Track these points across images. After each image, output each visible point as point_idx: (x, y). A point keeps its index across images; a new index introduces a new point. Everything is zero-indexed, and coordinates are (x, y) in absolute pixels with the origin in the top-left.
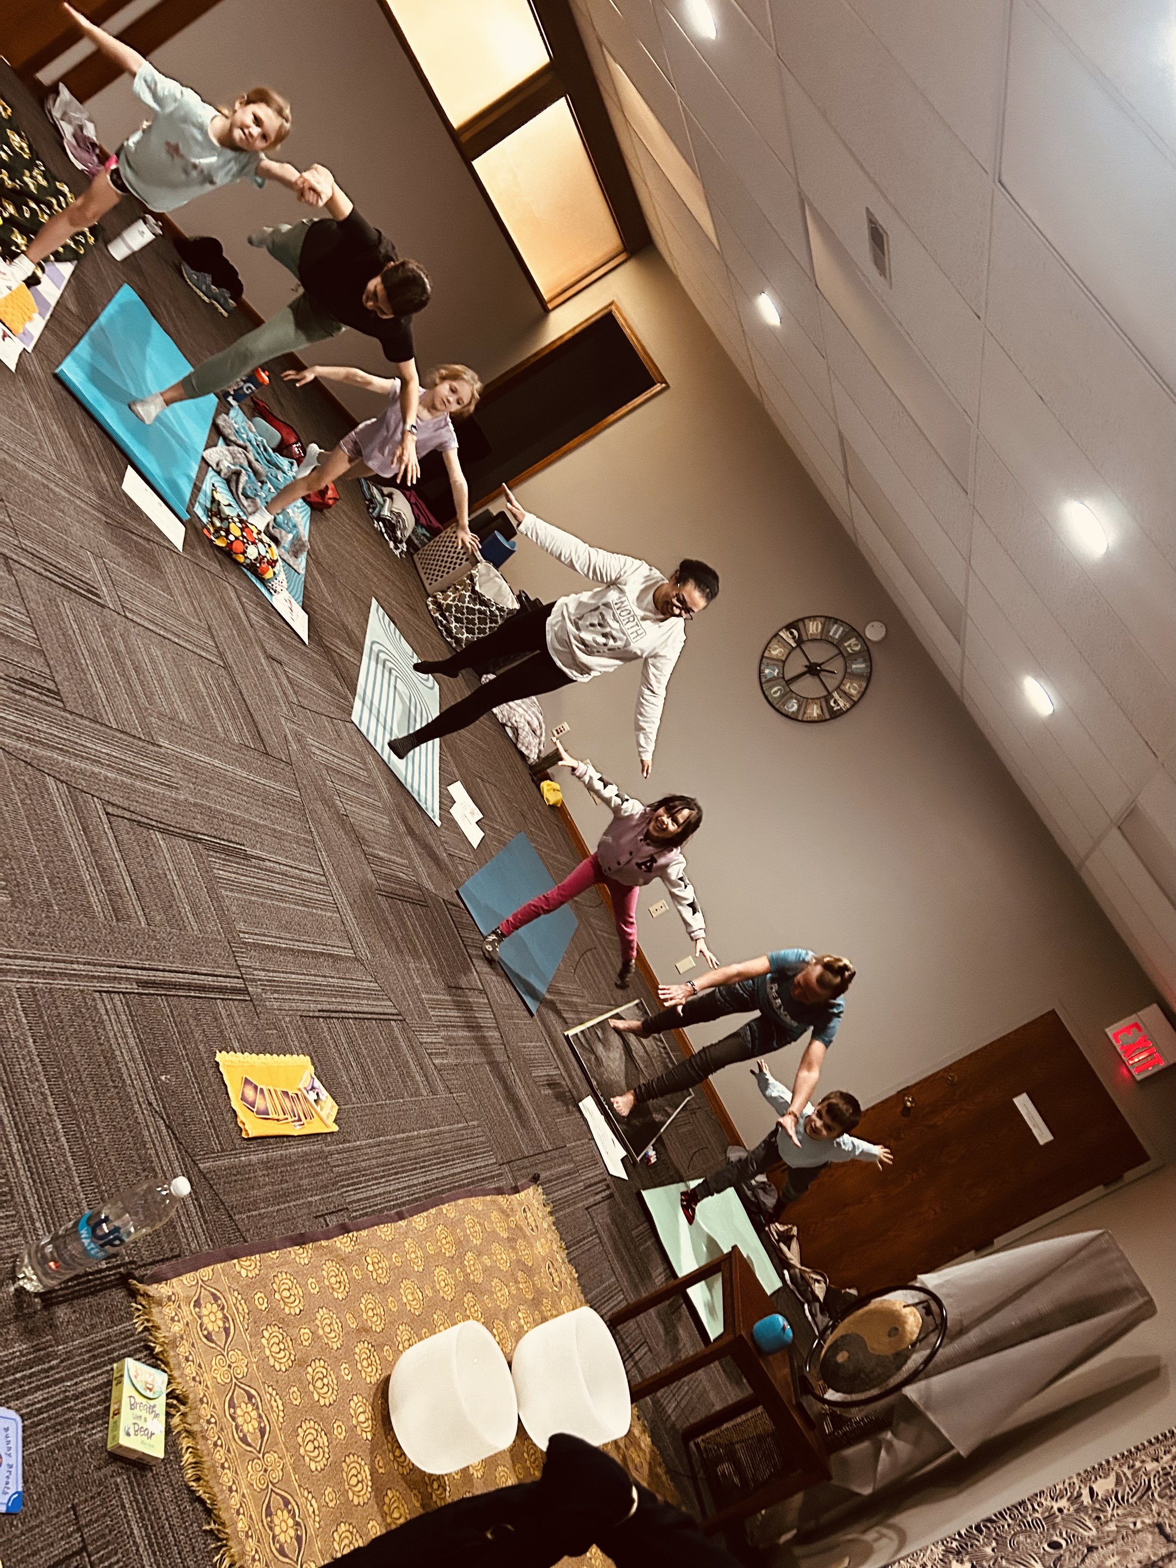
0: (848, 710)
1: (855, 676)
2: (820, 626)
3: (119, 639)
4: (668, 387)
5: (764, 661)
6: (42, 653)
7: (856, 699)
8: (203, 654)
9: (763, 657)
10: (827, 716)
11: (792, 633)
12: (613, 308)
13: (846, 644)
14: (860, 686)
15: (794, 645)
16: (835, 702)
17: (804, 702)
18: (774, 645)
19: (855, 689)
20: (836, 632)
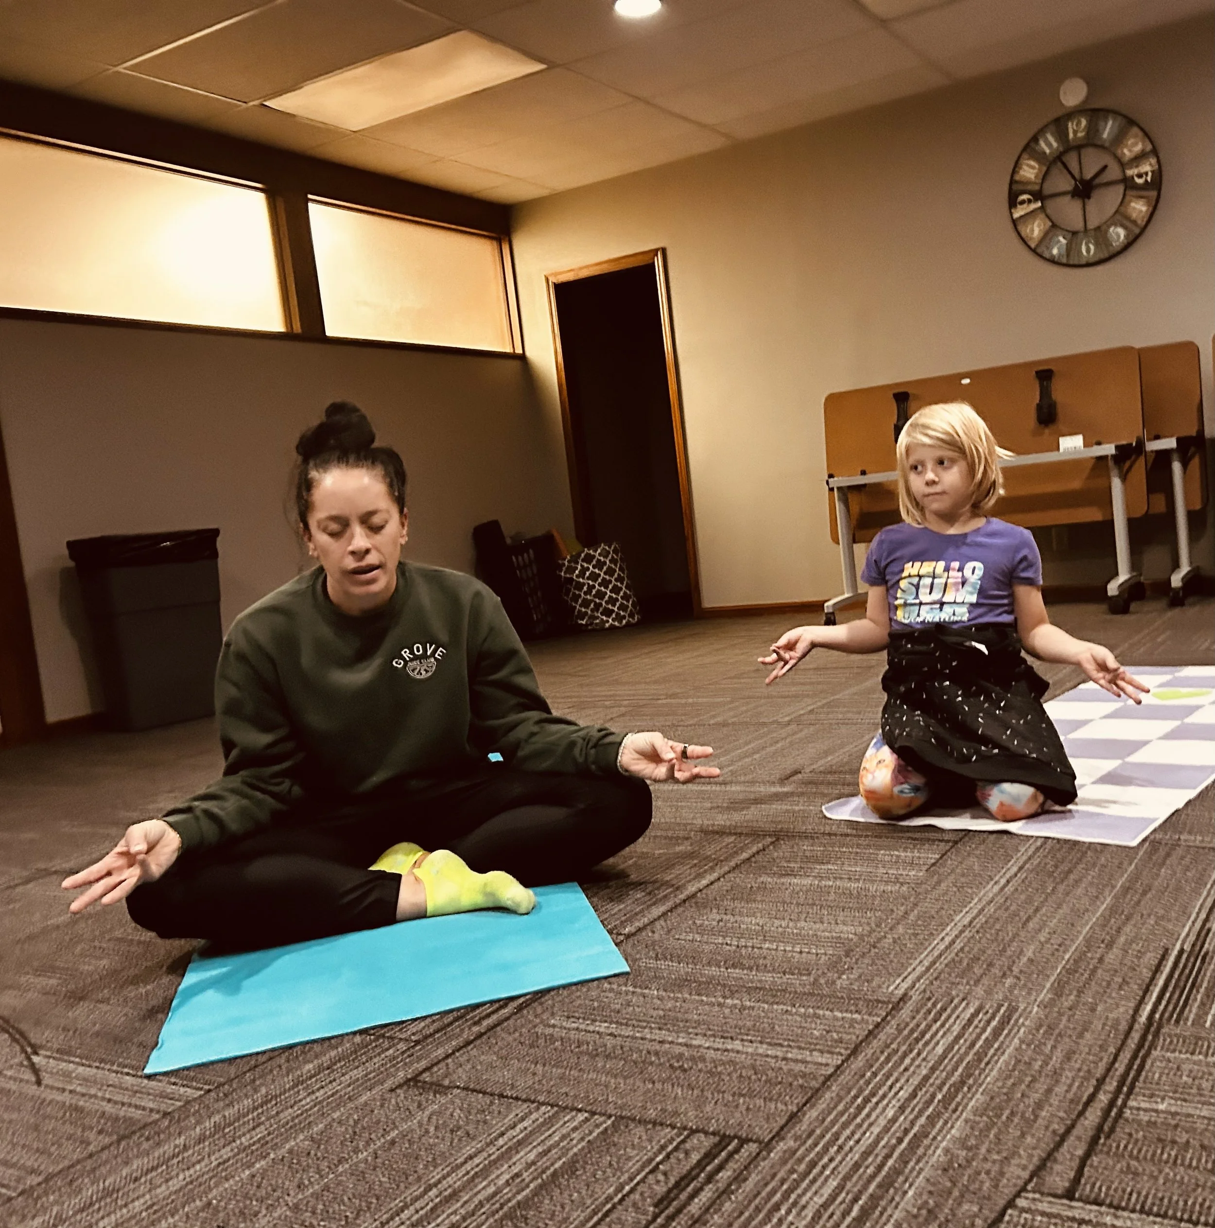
0: (1159, 162)
1: (1119, 138)
2: (1032, 163)
3: (662, 965)
4: (664, 251)
5: (1039, 251)
6: (622, 1121)
7: (1149, 147)
8: (745, 855)
9: (1034, 251)
10: (1154, 194)
11: (1022, 202)
12: (552, 280)
13: (1071, 135)
14: (1136, 136)
15: (1039, 204)
16: (1140, 176)
17: (1120, 216)
18: (1025, 231)
19: (1136, 144)
20: (1049, 144)
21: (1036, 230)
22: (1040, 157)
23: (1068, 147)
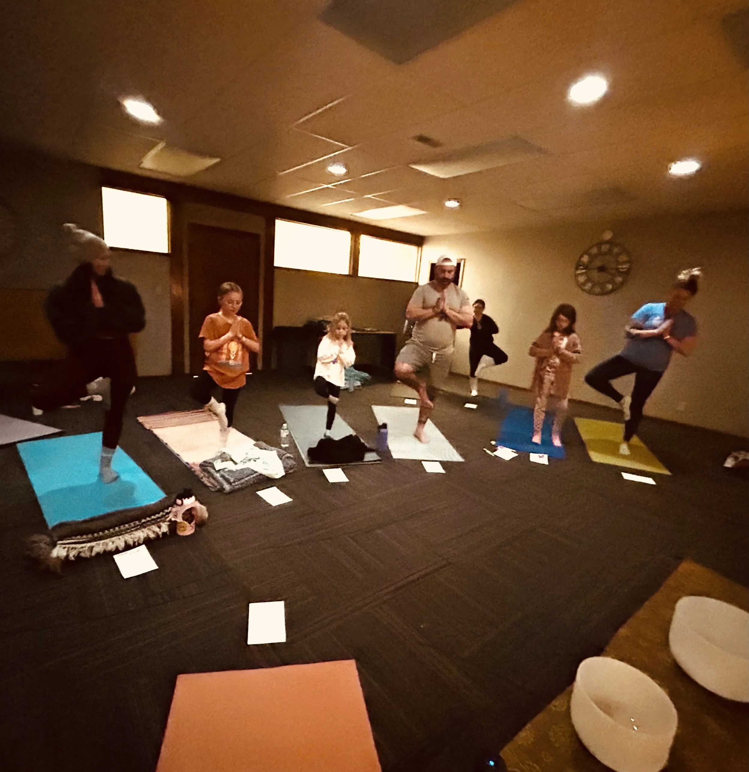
0: (630, 265)
2: (587, 256)
4: (464, 259)
7: (628, 260)
9: (579, 286)
10: (625, 276)
11: (580, 269)
13: (602, 250)
15: (585, 271)
16: (622, 269)
17: (612, 281)
18: (578, 279)
19: (624, 257)
20: (595, 251)
21: (582, 279)
22: (590, 255)
23: (600, 254)
